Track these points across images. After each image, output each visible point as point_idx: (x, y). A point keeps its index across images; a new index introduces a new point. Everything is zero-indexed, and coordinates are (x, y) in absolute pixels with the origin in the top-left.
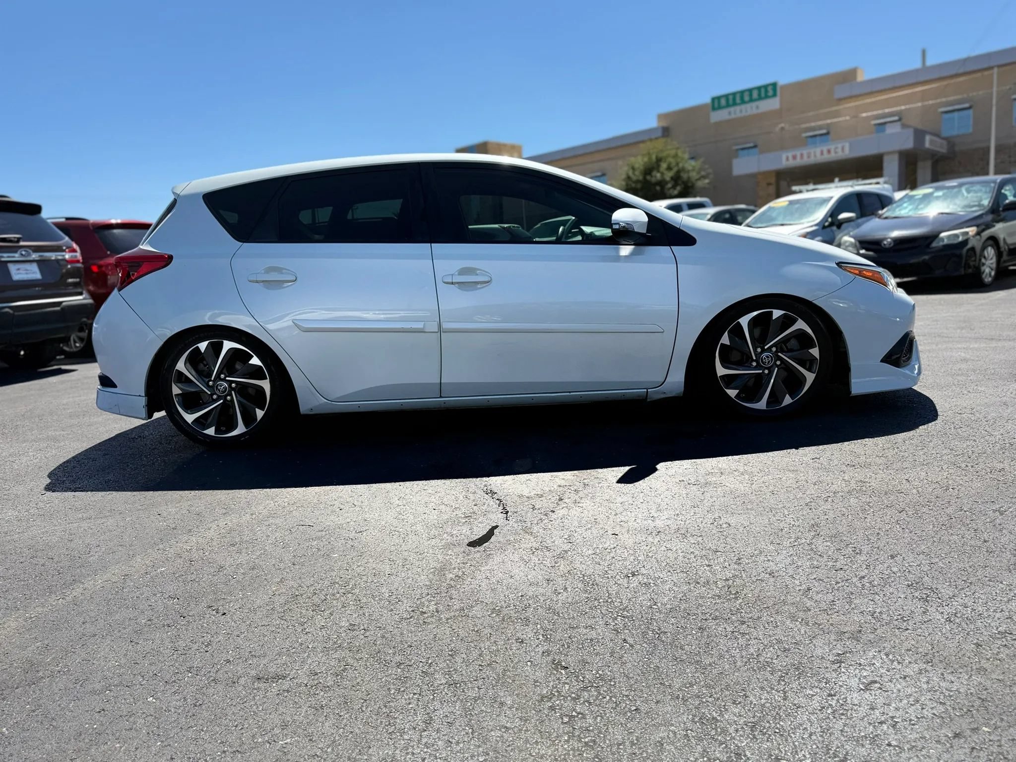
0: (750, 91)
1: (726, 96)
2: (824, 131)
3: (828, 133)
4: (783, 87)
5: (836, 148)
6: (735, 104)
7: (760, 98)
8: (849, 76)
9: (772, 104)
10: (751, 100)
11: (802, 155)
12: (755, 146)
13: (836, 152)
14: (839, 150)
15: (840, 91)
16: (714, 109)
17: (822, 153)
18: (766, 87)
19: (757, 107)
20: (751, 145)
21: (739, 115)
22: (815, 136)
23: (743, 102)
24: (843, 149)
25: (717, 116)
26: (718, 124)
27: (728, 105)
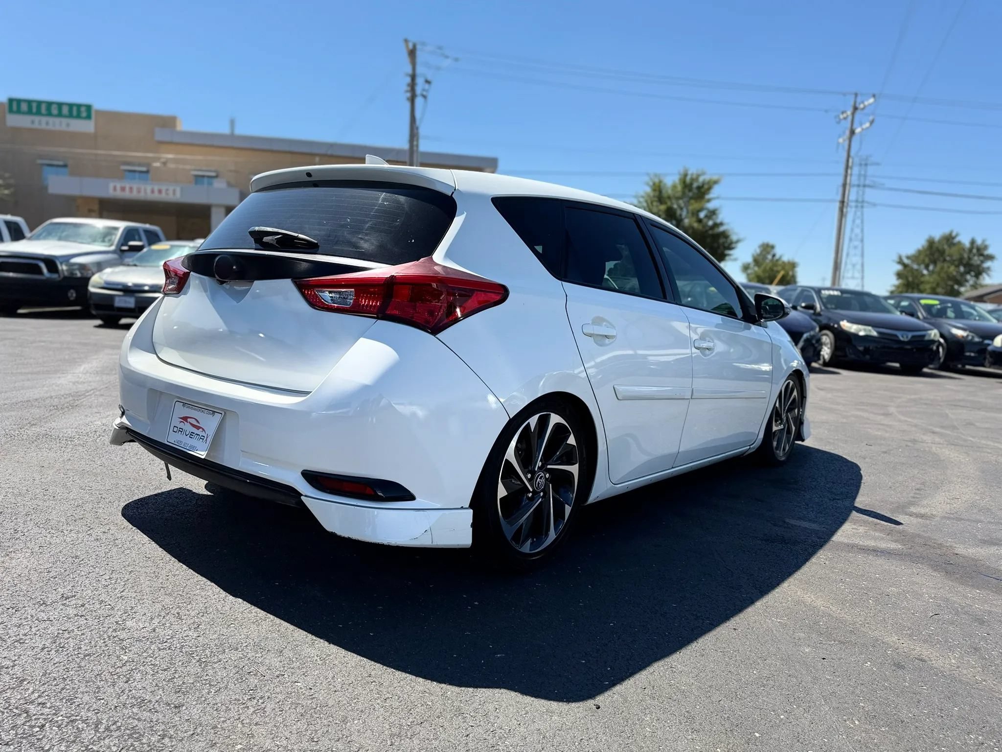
0: (60, 105)
1: (29, 102)
2: (144, 169)
3: (147, 172)
4: (98, 112)
5: (167, 190)
6: (39, 113)
7: (70, 115)
8: (168, 122)
9: (86, 127)
10: (60, 115)
11: (131, 189)
12: (65, 166)
13: (167, 194)
14: (171, 192)
15: (160, 135)
16: (11, 111)
17: (153, 191)
18: (79, 106)
19: (68, 125)
20: (61, 163)
21: (44, 126)
22: (134, 171)
23: (49, 114)
24: (174, 191)
25: (14, 121)
26: (16, 130)
27: (30, 112)
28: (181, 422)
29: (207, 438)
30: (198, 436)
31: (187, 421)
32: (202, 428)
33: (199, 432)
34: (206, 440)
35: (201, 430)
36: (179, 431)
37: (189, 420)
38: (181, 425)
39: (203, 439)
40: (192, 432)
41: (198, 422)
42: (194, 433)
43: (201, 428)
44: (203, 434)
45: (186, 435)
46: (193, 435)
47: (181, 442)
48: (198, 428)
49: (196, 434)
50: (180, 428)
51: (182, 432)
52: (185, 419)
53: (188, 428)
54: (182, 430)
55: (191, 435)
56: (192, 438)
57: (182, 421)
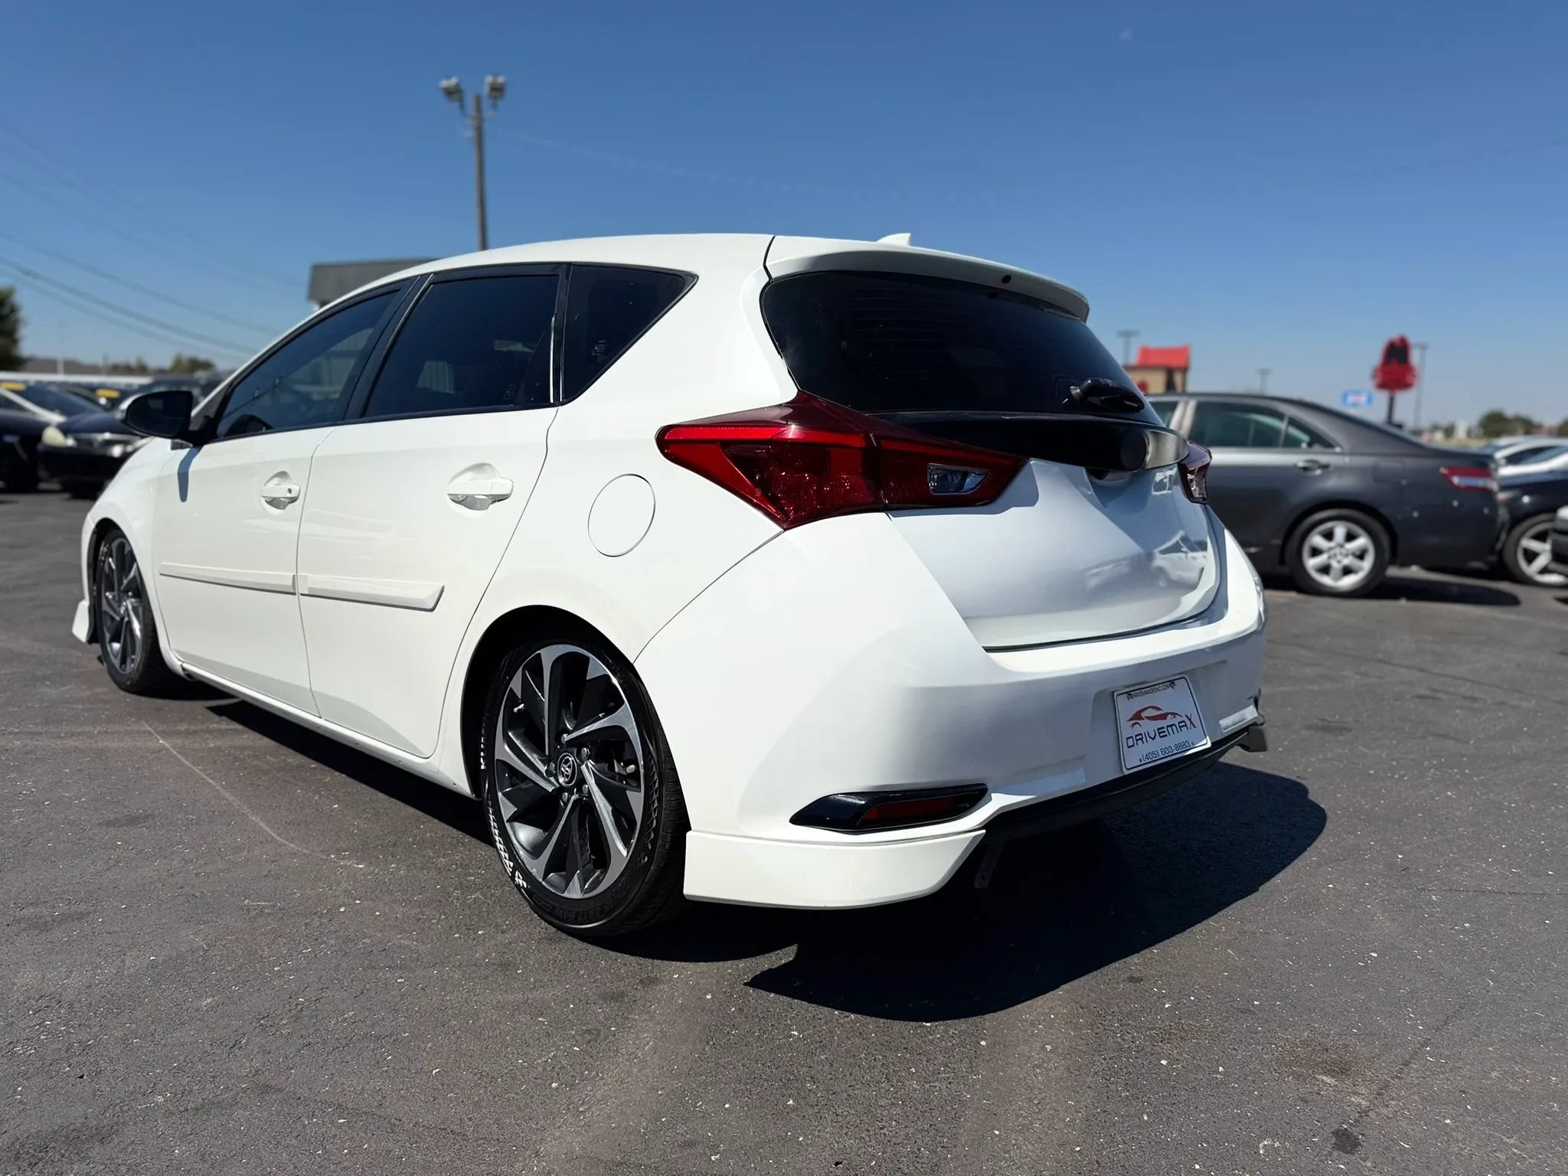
28: (1133, 725)
29: (1190, 720)
30: (1174, 727)
31: (1142, 719)
32: (1170, 713)
33: (1169, 720)
34: (1191, 723)
35: (1169, 716)
36: (1137, 740)
37: (1143, 715)
38: (1137, 730)
39: (1186, 725)
40: (1159, 729)
41: (1158, 709)
42: (1163, 728)
43: (1168, 714)
44: (1176, 721)
45: (1153, 739)
46: (1164, 732)
47: (1153, 753)
48: (1164, 717)
49: (1168, 726)
50: (1136, 736)
51: (1141, 739)
52: (1138, 716)
53: (1148, 727)
54: (1140, 737)
55: (1159, 733)
56: (1166, 735)
57: (1134, 722)
